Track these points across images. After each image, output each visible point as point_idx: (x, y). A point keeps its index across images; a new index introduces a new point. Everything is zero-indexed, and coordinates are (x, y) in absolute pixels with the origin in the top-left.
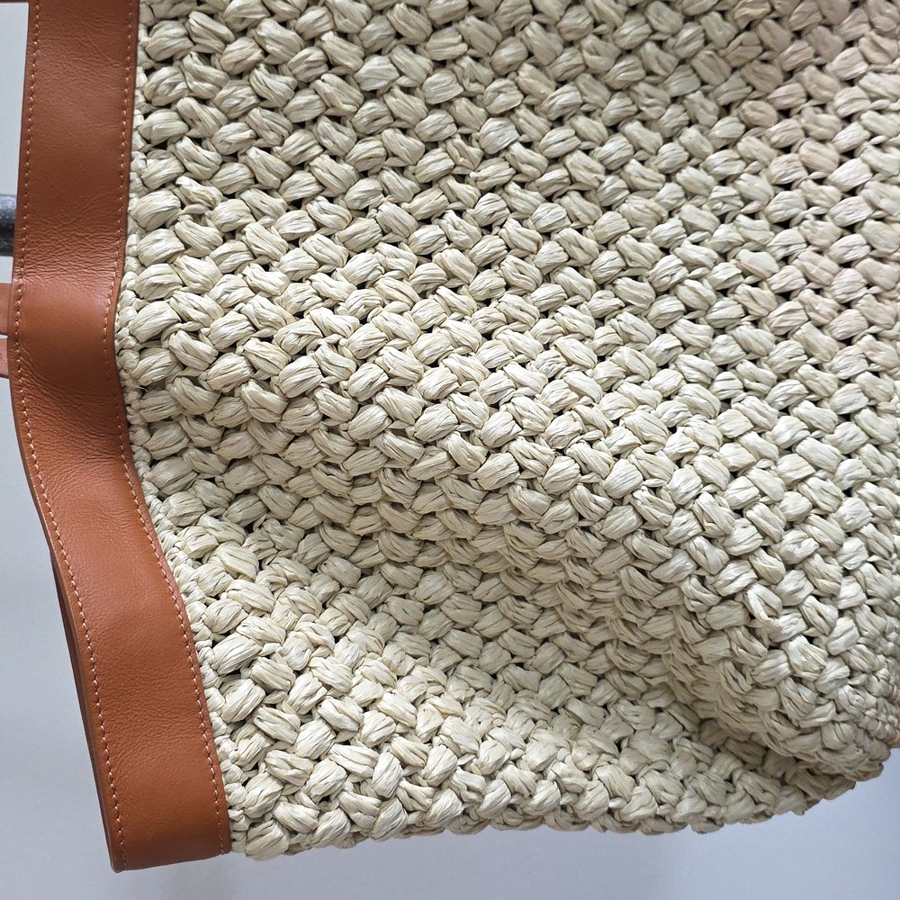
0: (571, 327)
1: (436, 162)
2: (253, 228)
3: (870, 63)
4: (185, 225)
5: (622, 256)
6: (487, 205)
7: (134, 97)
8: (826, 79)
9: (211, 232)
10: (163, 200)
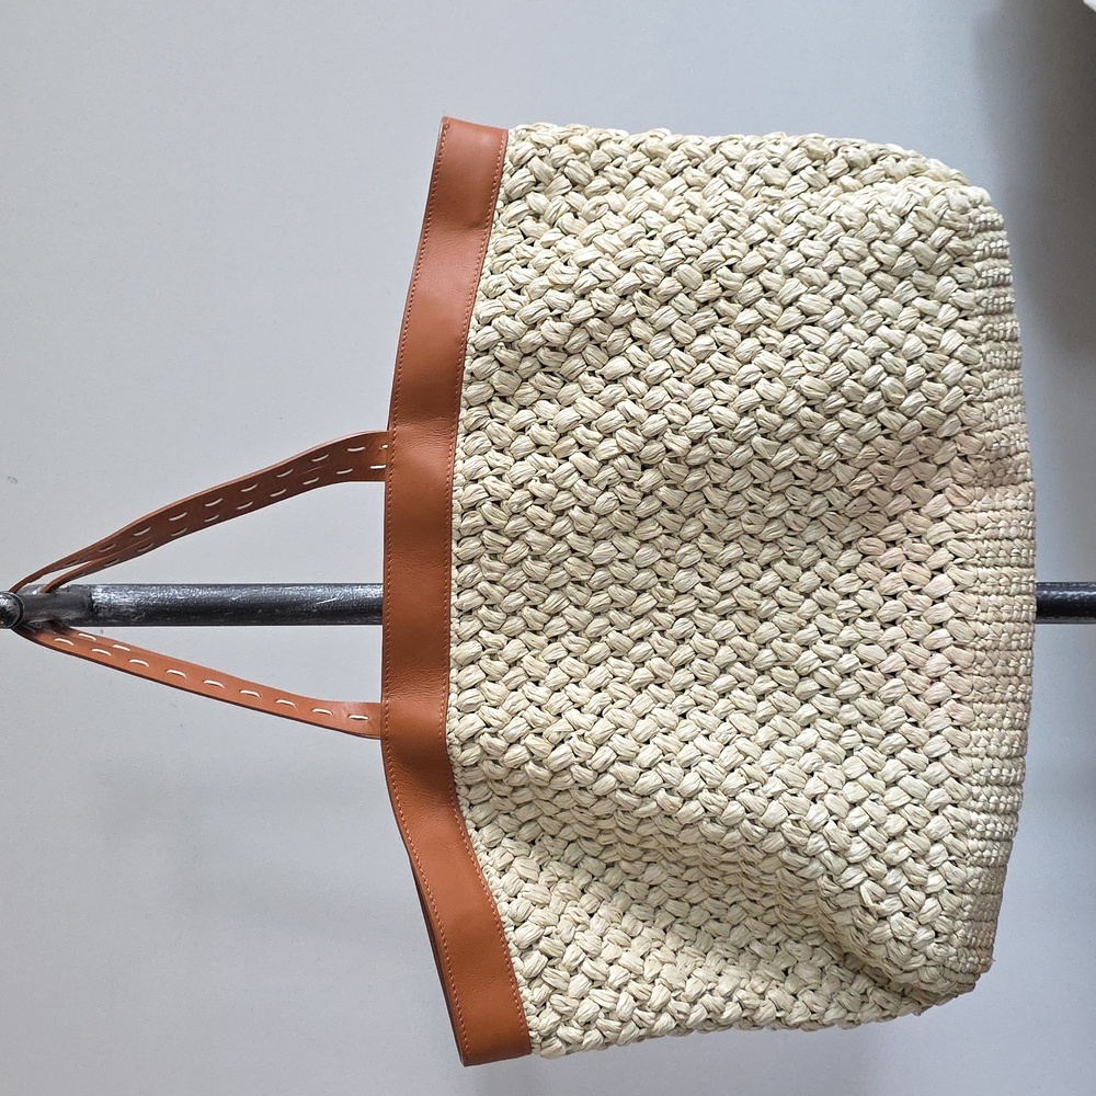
0: (740, 706)
1: (647, 601)
2: (528, 658)
3: (953, 505)
4: (485, 662)
5: (775, 653)
6: (681, 627)
7: (450, 585)
8: (921, 520)
9: (500, 665)
10: (472, 648)
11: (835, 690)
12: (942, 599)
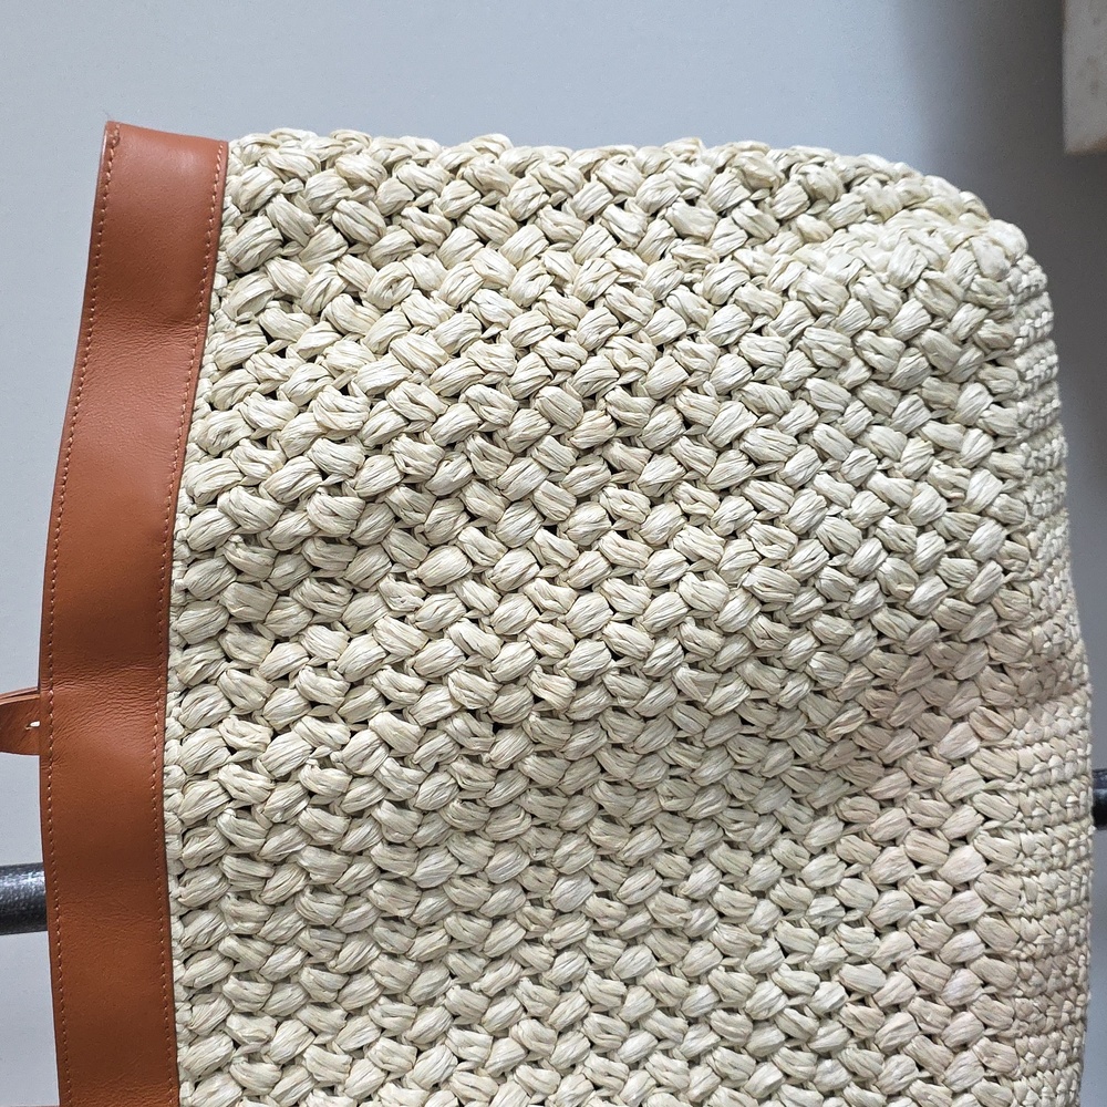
0: (664, 1081)
1: (509, 933)
2: (313, 1053)
3: (982, 739)
4: (240, 1067)
5: (715, 990)
7: (170, 949)
8: (934, 764)
9: (266, 1069)
10: (218, 1047)
11: (808, 1042)
12: (967, 885)
